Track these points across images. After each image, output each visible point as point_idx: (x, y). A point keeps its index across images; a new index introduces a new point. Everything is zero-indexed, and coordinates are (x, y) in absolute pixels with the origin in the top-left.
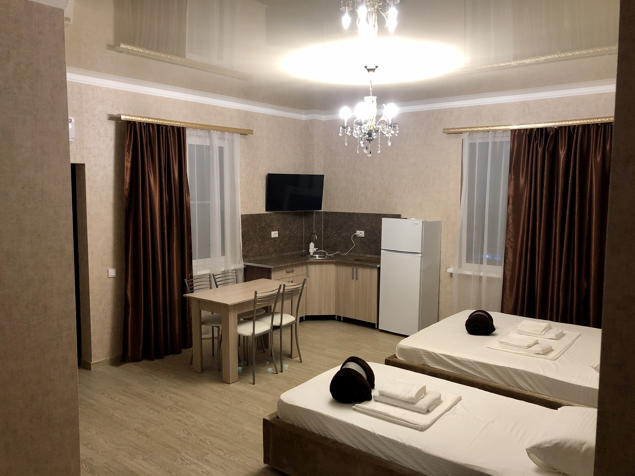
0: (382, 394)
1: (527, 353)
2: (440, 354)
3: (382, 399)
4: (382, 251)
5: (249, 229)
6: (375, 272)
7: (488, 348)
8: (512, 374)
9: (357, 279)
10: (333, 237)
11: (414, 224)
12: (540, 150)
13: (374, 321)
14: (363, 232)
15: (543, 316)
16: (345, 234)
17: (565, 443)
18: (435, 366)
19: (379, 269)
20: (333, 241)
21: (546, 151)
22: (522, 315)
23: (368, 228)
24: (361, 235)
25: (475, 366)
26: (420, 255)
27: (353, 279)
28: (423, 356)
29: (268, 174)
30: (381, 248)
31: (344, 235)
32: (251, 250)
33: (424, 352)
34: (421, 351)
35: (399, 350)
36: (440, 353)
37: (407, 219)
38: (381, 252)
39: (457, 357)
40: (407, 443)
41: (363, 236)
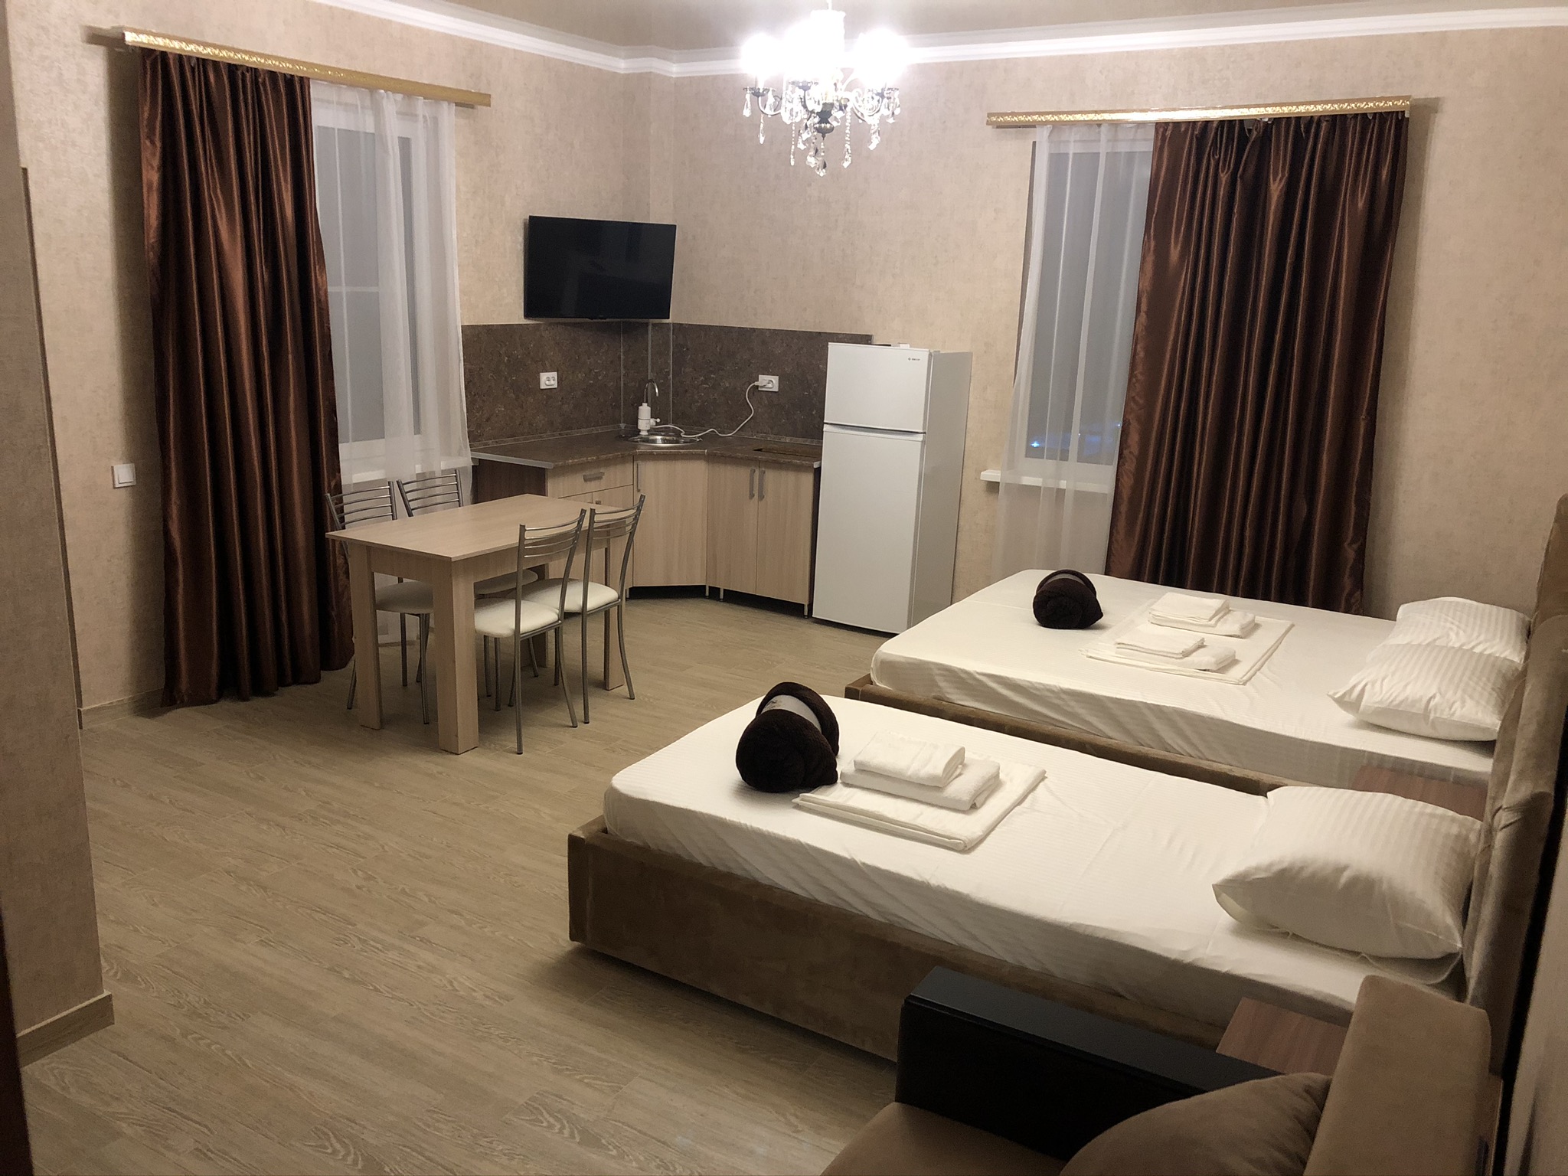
0: (862, 769)
1: (1181, 668)
2: (977, 673)
3: (862, 779)
4: (826, 428)
5: (483, 366)
6: (808, 479)
7: (1091, 657)
8: (1151, 718)
9: (761, 497)
10: (698, 393)
11: (909, 359)
12: (1224, 177)
13: (802, 599)
14: (775, 379)
15: (1203, 585)
16: (730, 384)
17: (1302, 869)
18: (966, 700)
19: (818, 472)
20: (698, 402)
21: (1239, 179)
22: (1154, 580)
23: (788, 370)
24: (770, 385)
25: (1063, 699)
26: (920, 437)
27: (752, 496)
28: (937, 678)
29: (530, 217)
30: (825, 421)
31: (727, 385)
32: (488, 420)
33: (939, 669)
34: (933, 667)
35: (879, 664)
36: (979, 671)
37: (890, 345)
38: (824, 429)
39: (1020, 680)
40: (934, 882)
41: (776, 389)
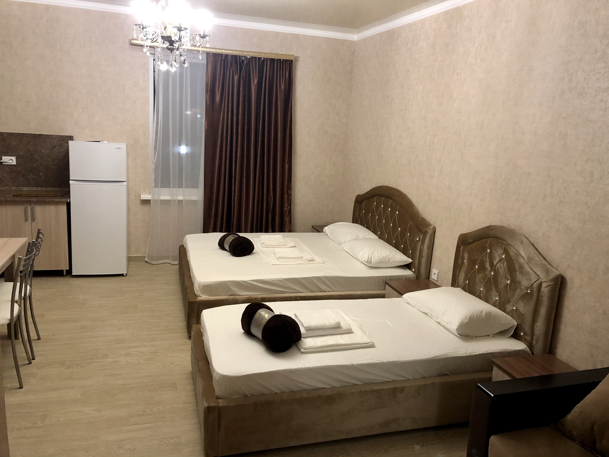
2: (250, 281)
7: (274, 265)
9: (33, 220)
11: (117, 148)
12: (236, 78)
13: (65, 267)
14: (14, 158)
18: (244, 293)
21: (241, 78)
23: (22, 153)
24: (10, 162)
26: (125, 183)
27: (26, 220)
28: (231, 287)
30: (70, 179)
33: (231, 283)
34: (228, 283)
35: (202, 288)
36: (250, 279)
38: (70, 183)
39: (267, 279)
41: (15, 163)
